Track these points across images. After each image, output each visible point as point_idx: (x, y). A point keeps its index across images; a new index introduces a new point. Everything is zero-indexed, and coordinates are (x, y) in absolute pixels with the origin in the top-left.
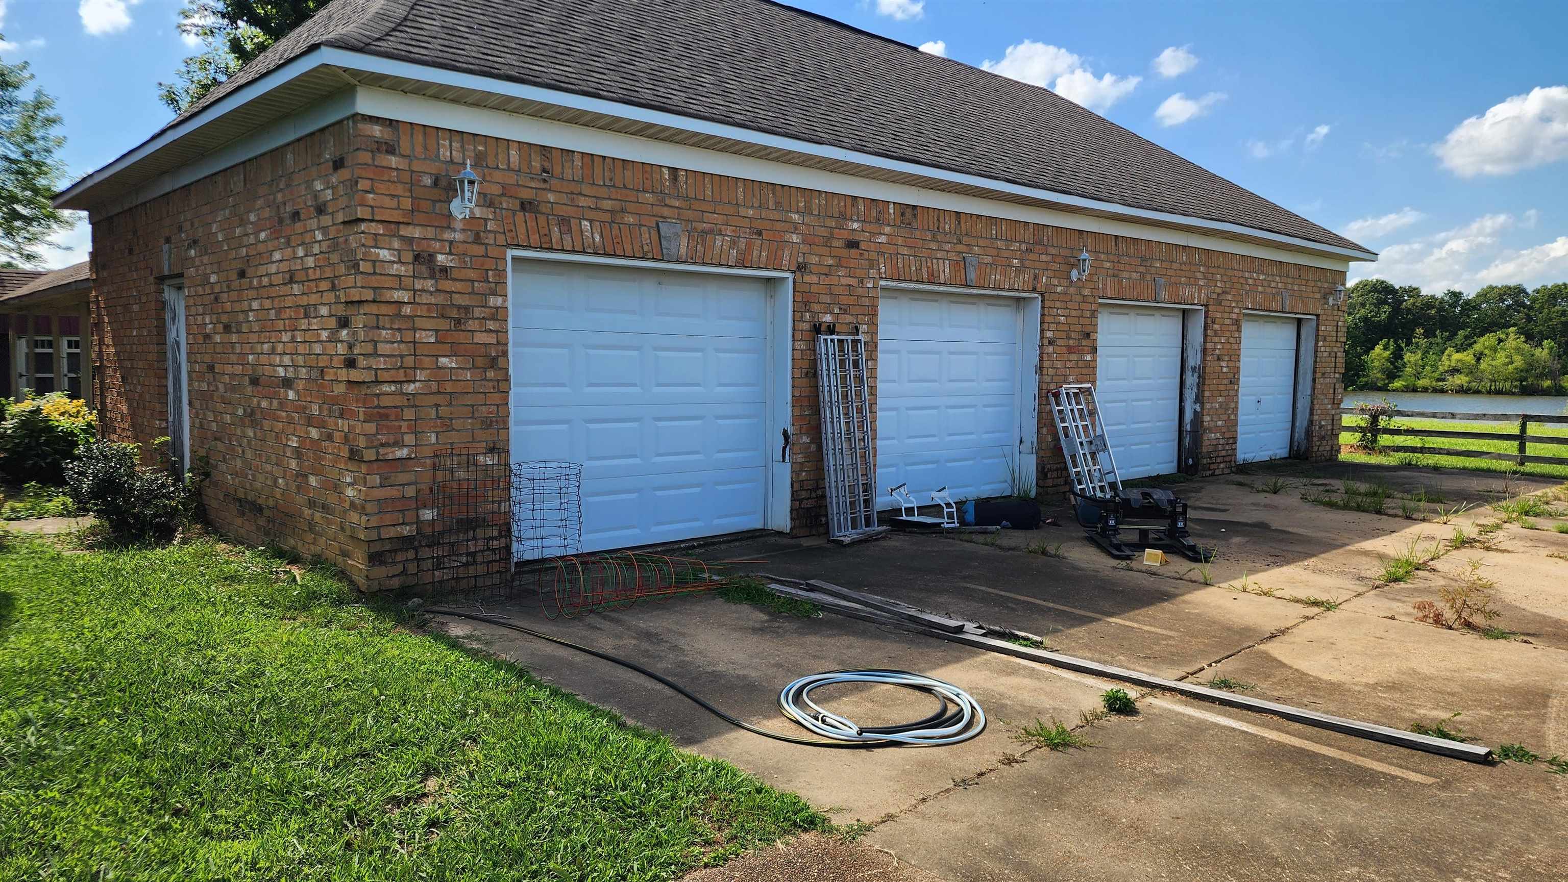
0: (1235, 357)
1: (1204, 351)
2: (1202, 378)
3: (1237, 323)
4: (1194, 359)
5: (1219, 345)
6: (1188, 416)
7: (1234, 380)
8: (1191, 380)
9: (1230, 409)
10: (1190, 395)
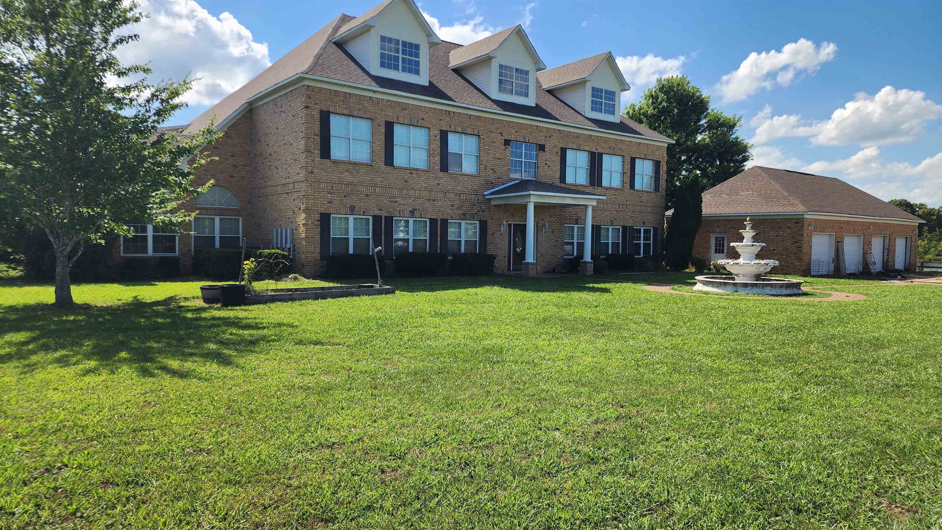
0: (895, 246)
1: (889, 245)
2: (888, 251)
3: (895, 239)
4: (886, 247)
5: (892, 244)
6: (885, 259)
7: (895, 252)
8: (886, 251)
9: (894, 258)
10: (886, 255)
